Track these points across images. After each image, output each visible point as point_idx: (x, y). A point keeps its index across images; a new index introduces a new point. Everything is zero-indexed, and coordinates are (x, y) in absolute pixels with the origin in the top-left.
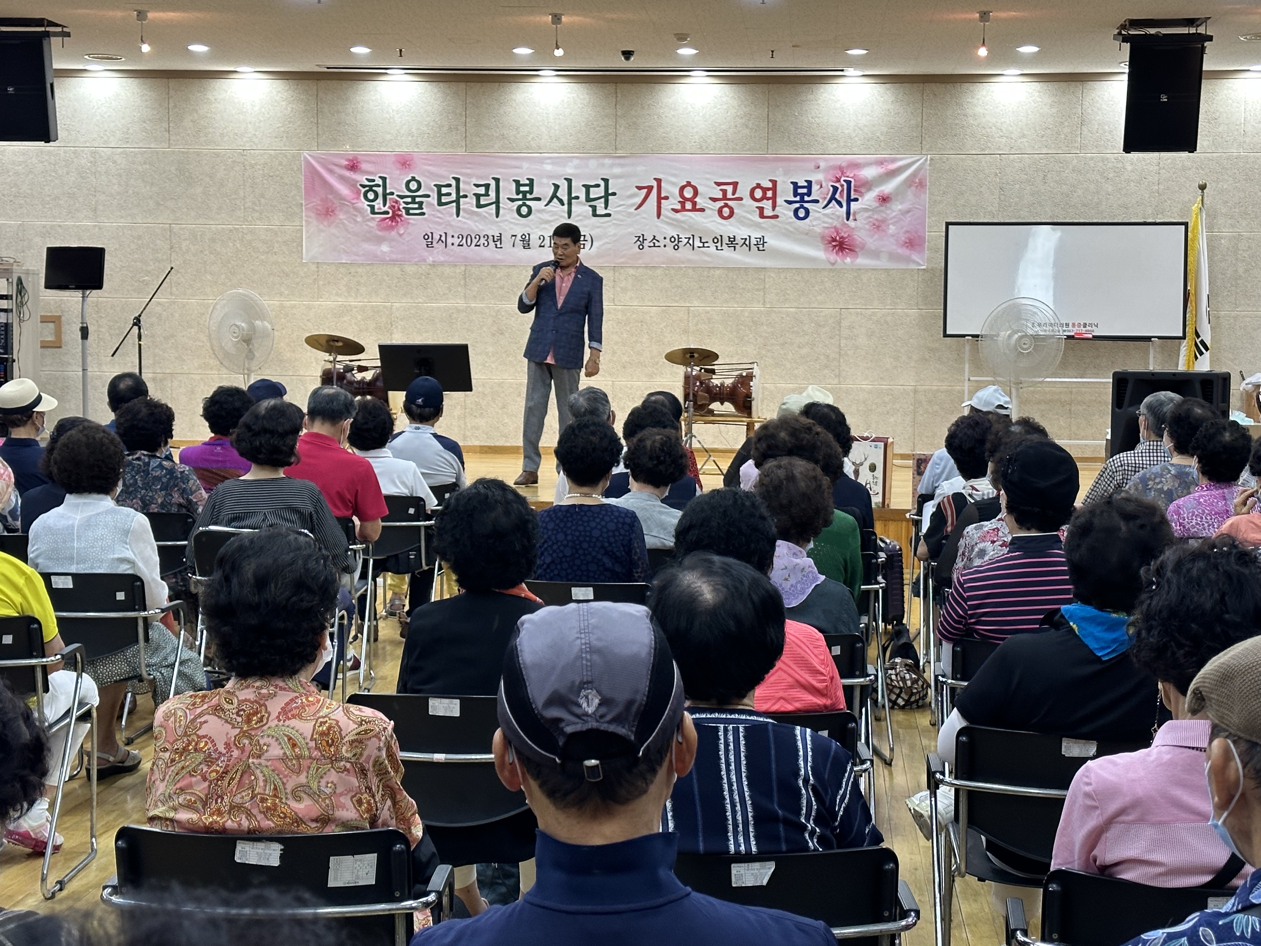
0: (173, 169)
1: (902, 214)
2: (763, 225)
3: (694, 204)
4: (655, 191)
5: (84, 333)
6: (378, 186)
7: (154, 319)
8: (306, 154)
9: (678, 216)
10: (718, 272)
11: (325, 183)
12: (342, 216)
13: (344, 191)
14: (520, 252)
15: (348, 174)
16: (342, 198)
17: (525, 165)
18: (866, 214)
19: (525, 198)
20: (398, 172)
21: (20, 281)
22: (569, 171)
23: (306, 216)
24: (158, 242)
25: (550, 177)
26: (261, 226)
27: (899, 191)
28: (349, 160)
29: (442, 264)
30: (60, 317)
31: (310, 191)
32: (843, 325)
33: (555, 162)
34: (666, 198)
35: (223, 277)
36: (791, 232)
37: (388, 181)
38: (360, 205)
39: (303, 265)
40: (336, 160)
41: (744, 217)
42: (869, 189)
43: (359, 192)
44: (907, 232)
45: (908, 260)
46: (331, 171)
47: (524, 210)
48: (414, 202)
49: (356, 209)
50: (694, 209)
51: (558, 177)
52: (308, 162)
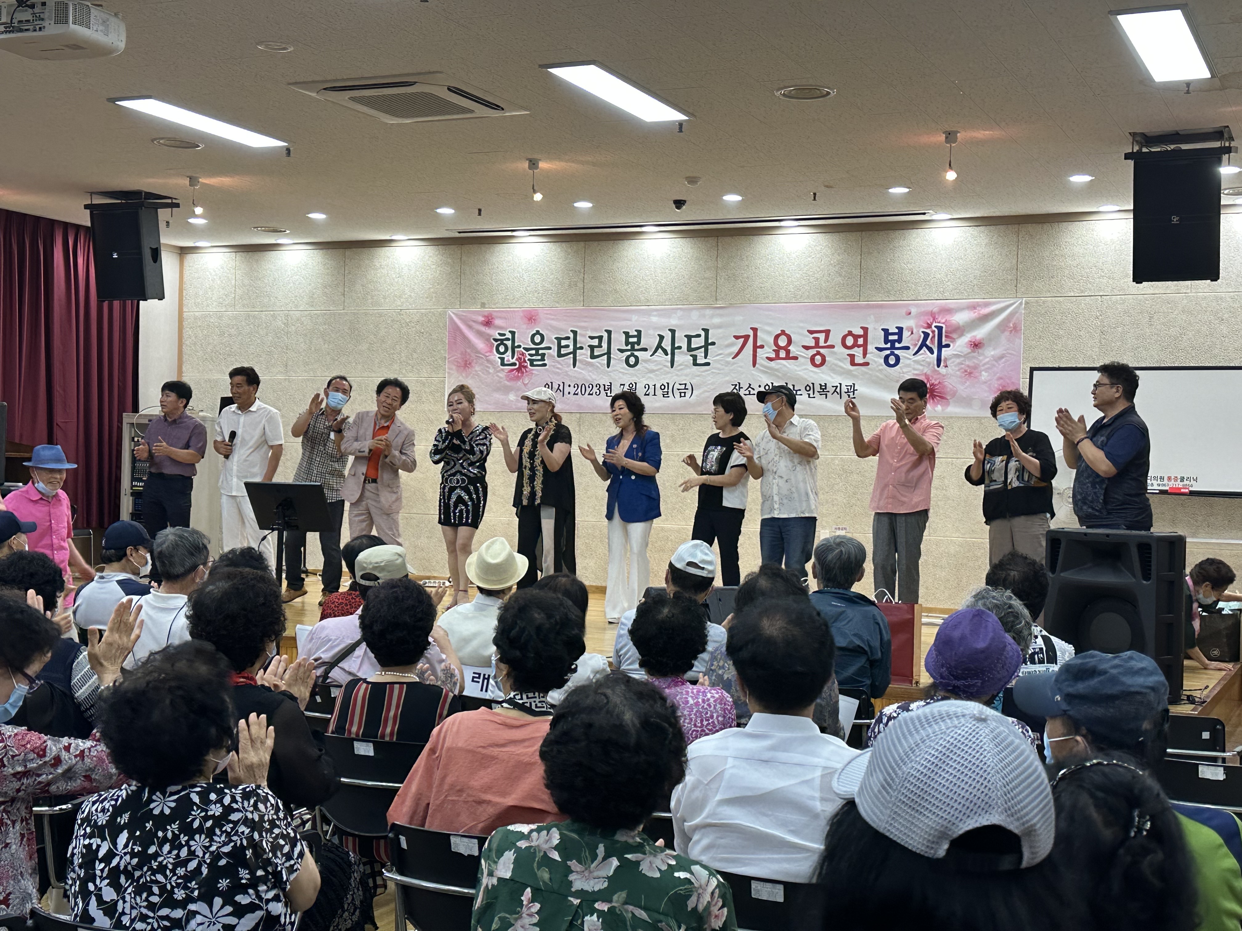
0: (346, 328)
1: (996, 361)
2: (855, 373)
3: (788, 352)
4: (751, 340)
6: (508, 339)
8: (450, 312)
9: (773, 364)
11: (465, 338)
12: (477, 368)
13: (480, 344)
15: (483, 329)
16: (478, 352)
17: (634, 318)
18: (958, 361)
19: (633, 349)
20: (524, 326)
22: (673, 322)
23: (449, 369)
25: (656, 328)
27: (992, 337)
28: (485, 316)
31: (452, 344)
33: (662, 313)
34: (762, 347)
36: (882, 379)
37: (516, 335)
38: (492, 357)
40: (475, 317)
41: (836, 365)
42: (961, 335)
43: (492, 346)
44: (1000, 378)
46: (470, 327)
47: (632, 360)
48: (537, 354)
49: (488, 361)
50: (788, 357)
51: (662, 328)
52: (451, 319)
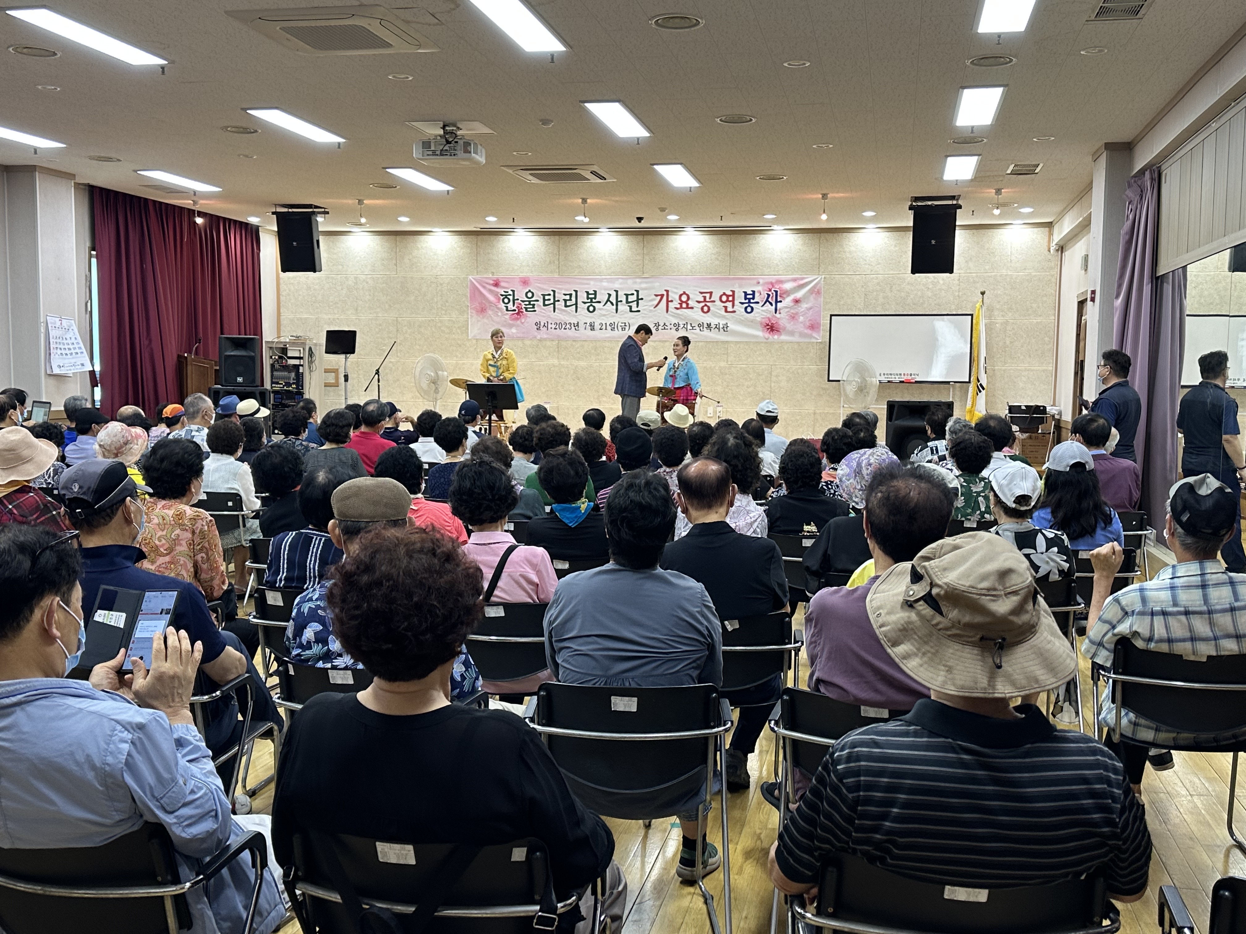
0: (399, 287)
1: (807, 310)
2: (727, 317)
3: (688, 304)
4: (665, 298)
5: (346, 378)
6: (510, 295)
7: (387, 371)
8: (470, 277)
9: (678, 311)
10: (701, 344)
11: (481, 293)
12: (490, 312)
13: (491, 298)
14: (589, 332)
15: (493, 288)
16: (490, 302)
17: (592, 283)
18: (787, 310)
19: (591, 302)
20: (521, 287)
21: (310, 349)
22: (617, 286)
23: (471, 312)
24: (391, 328)
25: (605, 289)
26: (446, 318)
27: (805, 296)
28: (494, 281)
29: (545, 339)
30: (337, 370)
31: (473, 298)
32: (773, 374)
33: (609, 281)
34: (672, 301)
35: (425, 347)
36: (743, 320)
37: (516, 293)
38: (499, 306)
39: (468, 340)
40: (487, 281)
41: (716, 312)
42: (788, 295)
43: (499, 299)
44: (810, 320)
45: (811, 336)
46: (484, 287)
47: (591, 309)
48: (530, 304)
49: (498, 308)
50: (687, 307)
51: (611, 289)
52: (471, 281)
